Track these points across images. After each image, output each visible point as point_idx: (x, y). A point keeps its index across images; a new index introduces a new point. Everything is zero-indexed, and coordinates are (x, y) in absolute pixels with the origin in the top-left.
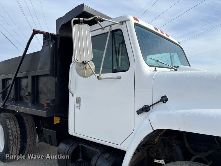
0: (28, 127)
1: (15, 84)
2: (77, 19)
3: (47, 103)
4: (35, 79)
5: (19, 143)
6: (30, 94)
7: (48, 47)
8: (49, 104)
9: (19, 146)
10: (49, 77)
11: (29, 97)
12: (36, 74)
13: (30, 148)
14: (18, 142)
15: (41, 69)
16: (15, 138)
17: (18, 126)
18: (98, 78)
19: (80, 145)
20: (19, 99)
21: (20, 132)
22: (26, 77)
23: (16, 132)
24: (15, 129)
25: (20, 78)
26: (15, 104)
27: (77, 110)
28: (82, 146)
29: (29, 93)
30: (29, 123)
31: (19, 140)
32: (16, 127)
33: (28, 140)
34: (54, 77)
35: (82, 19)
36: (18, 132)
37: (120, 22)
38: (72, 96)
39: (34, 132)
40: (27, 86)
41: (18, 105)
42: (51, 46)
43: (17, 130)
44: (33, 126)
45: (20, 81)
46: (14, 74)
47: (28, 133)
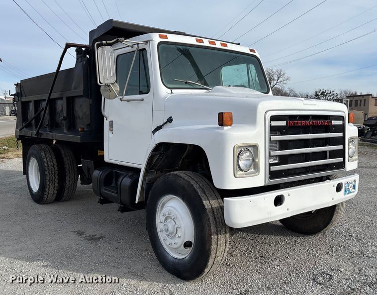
0: (66, 163)
1: (49, 106)
2: (99, 42)
3: (82, 128)
4: (71, 101)
5: (57, 181)
6: (65, 119)
7: (81, 63)
8: (84, 129)
9: (56, 185)
10: (84, 99)
11: (64, 122)
12: (71, 95)
13: (70, 189)
14: (56, 179)
15: (75, 88)
16: (52, 173)
17: (55, 160)
18: (121, 100)
19: (113, 171)
20: (54, 125)
21: (57, 167)
22: (61, 98)
23: (53, 167)
24: (52, 163)
25: (55, 100)
26: (50, 132)
27: (111, 135)
28: (116, 172)
29: (64, 117)
30: (68, 157)
31: (57, 177)
32: (53, 161)
33: (67, 178)
34: (88, 98)
35: (104, 42)
36: (55, 167)
37: (144, 42)
38: (106, 119)
39: (74, 169)
40: (62, 110)
41: (54, 132)
42: (84, 62)
43: (54, 165)
44: (73, 162)
45: (55, 103)
46: (48, 94)
47: (66, 170)
